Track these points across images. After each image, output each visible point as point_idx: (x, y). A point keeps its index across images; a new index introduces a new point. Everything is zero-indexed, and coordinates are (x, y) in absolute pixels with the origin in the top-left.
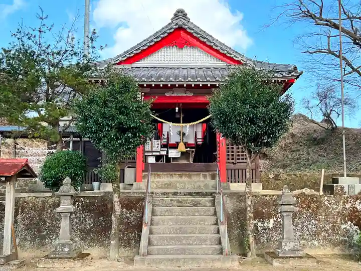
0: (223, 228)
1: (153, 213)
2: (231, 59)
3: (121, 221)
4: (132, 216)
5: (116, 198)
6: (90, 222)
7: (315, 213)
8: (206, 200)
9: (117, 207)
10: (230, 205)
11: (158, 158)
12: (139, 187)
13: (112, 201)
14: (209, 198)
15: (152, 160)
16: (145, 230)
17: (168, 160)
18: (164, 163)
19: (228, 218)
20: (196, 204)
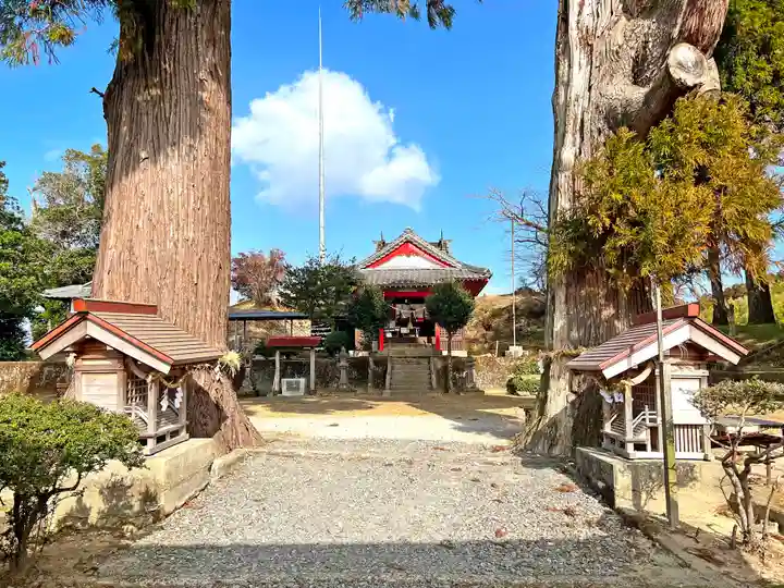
0: (433, 376)
1: (392, 368)
2: (445, 263)
3: (374, 372)
4: (380, 370)
5: (371, 359)
6: (355, 373)
7: (492, 367)
8: (425, 362)
9: (371, 363)
10: (440, 365)
11: (393, 333)
12: (384, 352)
13: (368, 362)
14: (426, 360)
15: (389, 335)
16: (388, 377)
17: (401, 335)
18: (399, 338)
19: (438, 371)
20: (419, 363)
